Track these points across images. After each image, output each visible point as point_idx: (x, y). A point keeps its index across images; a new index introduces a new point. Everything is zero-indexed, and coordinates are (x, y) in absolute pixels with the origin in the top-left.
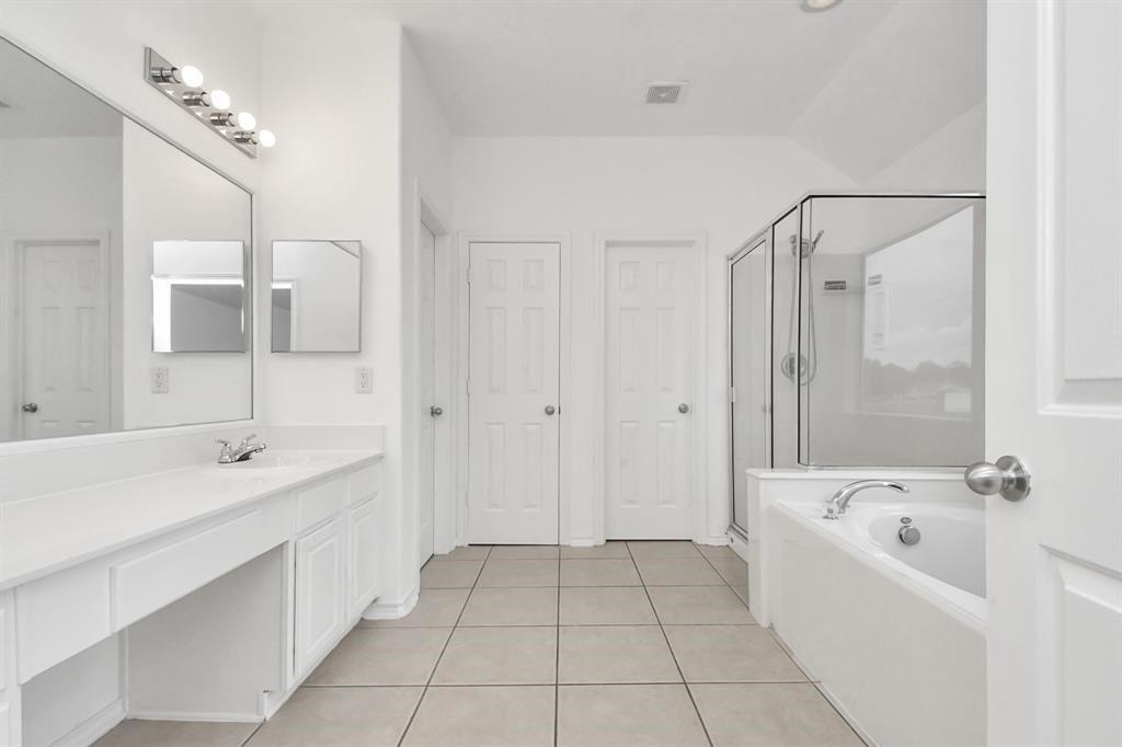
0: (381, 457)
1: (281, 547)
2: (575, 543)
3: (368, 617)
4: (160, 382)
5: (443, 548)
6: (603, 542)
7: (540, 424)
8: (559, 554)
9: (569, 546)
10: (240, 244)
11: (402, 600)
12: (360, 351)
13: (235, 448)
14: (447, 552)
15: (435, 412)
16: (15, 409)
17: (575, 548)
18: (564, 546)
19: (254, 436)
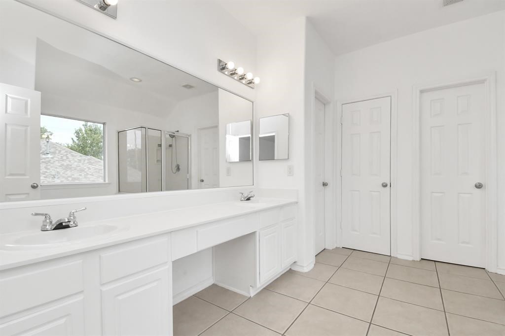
0: (297, 203)
1: (254, 233)
2: (399, 257)
3: (293, 269)
4: (228, 172)
5: (330, 246)
6: (419, 259)
7: (379, 192)
8: (390, 260)
9: (396, 258)
10: (250, 121)
11: (307, 265)
12: (288, 159)
13: (245, 196)
14: (331, 249)
15: (325, 184)
16: (198, 181)
17: (399, 259)
18: (394, 257)
19: (252, 192)
